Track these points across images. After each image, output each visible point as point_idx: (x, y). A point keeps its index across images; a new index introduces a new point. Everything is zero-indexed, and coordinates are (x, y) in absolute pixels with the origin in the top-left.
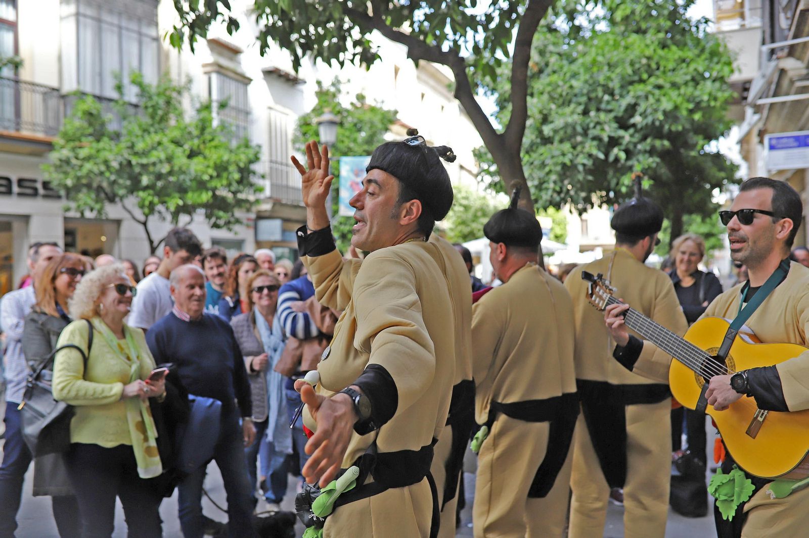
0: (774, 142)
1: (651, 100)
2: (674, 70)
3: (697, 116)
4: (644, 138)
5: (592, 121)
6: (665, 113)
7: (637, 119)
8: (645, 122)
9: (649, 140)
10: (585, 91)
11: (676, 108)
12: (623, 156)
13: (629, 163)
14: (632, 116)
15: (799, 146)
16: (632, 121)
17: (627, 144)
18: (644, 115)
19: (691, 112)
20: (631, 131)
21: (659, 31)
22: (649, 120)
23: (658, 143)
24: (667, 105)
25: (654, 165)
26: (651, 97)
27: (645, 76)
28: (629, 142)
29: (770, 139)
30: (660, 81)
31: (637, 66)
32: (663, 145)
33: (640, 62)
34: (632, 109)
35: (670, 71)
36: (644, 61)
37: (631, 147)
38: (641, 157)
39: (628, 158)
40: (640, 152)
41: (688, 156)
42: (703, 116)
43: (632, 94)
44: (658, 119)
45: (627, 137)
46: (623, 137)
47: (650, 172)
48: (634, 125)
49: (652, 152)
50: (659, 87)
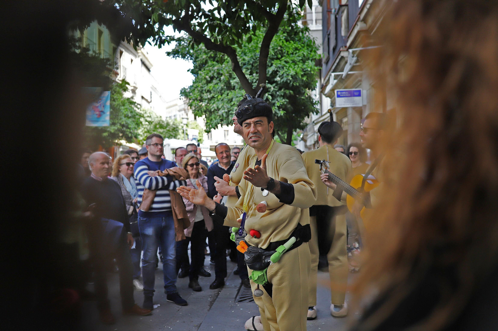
0: (339, 93)
1: (285, 69)
2: (292, 54)
3: (305, 79)
4: (280, 89)
5: (254, 79)
6: (292, 77)
7: (278, 79)
8: (282, 81)
9: (282, 90)
10: (251, 62)
11: (296, 73)
12: (270, 97)
13: (273, 101)
14: (275, 77)
15: (351, 96)
16: (276, 79)
17: (273, 91)
18: (282, 77)
19: (302, 76)
20: (274, 85)
21: (284, 33)
22: (285, 79)
23: (287, 92)
24: (292, 72)
25: (285, 103)
26: (285, 68)
27: (280, 56)
28: (274, 90)
29: (337, 92)
30: (288, 59)
31: (276, 50)
32: (290, 93)
33: (277, 49)
34: (275, 73)
35: (291, 54)
36: (279, 48)
37: (274, 93)
38: (279, 99)
39: (272, 100)
40: (278, 95)
41: (300, 99)
42: (307, 78)
43: (274, 65)
44: (289, 79)
45: (272, 87)
46: (270, 88)
47: (283, 107)
48: (276, 82)
49: (284, 96)
50: (286, 62)
